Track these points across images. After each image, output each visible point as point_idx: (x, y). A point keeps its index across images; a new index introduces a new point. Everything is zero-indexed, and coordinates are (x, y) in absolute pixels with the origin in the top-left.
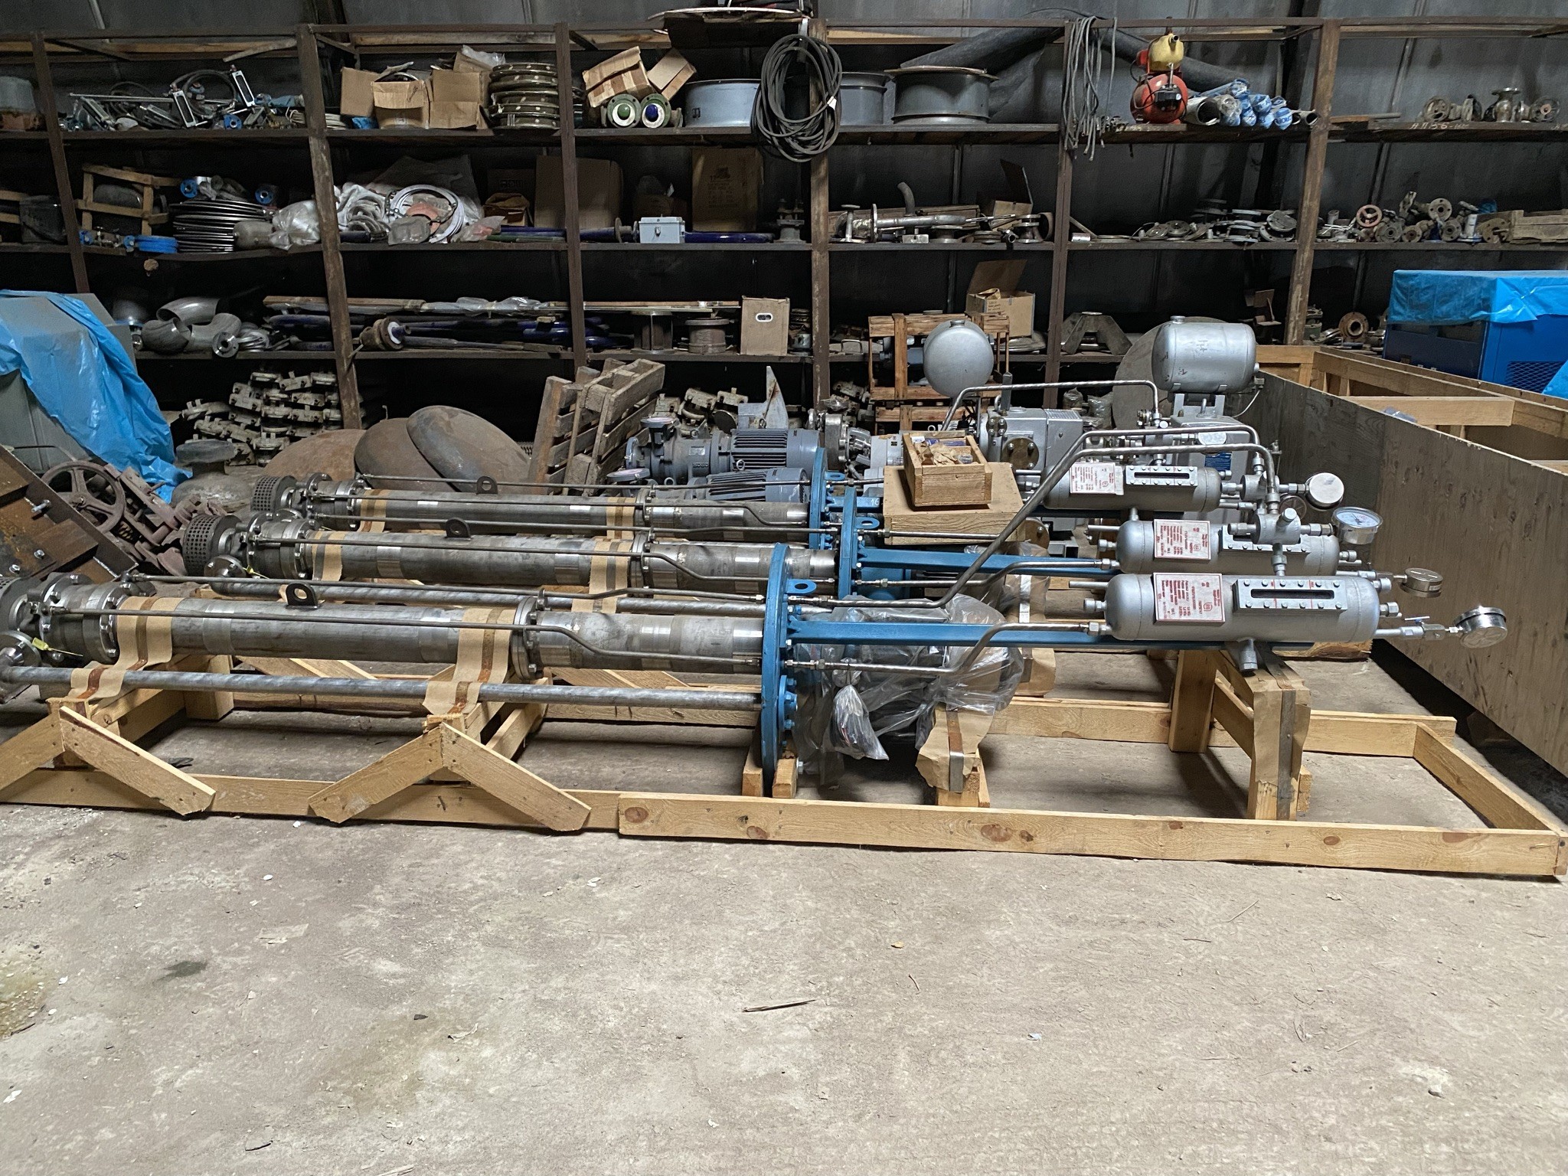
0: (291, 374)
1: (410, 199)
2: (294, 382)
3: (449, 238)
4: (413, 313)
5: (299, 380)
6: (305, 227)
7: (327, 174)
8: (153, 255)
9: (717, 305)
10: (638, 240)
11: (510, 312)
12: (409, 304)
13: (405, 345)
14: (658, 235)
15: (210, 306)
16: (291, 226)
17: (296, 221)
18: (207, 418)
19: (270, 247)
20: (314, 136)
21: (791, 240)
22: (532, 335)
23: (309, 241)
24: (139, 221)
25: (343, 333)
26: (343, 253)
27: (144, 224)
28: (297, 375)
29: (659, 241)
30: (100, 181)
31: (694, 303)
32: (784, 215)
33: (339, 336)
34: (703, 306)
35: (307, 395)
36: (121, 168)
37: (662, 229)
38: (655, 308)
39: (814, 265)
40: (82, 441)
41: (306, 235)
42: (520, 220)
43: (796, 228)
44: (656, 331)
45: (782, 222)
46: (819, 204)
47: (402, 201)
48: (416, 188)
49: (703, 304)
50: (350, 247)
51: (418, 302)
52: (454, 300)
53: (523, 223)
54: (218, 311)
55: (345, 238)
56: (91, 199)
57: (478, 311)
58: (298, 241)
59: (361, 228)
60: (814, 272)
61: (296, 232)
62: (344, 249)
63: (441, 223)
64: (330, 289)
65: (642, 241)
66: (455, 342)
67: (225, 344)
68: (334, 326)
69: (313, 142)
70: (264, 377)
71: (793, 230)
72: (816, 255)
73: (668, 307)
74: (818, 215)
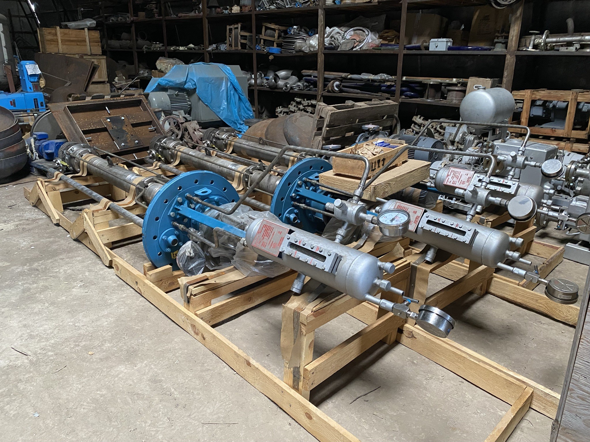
0: (305, 99)
1: (352, 33)
2: (305, 102)
3: (360, 48)
4: (345, 78)
5: (307, 102)
6: (314, 44)
7: (322, 23)
8: (272, 54)
9: (461, 80)
10: (428, 50)
11: (378, 80)
12: (344, 75)
13: (341, 91)
14: (437, 47)
15: (290, 73)
16: (309, 44)
17: (311, 41)
18: (282, 113)
19: (303, 51)
20: (320, 9)
21: (499, 49)
22: (384, 90)
23: (315, 49)
24: (274, 42)
25: (320, 85)
26: (324, 54)
27: (275, 43)
28: (307, 100)
29: (437, 50)
30: (267, 28)
31: (451, 79)
32: (498, 37)
33: (319, 86)
34: (455, 80)
35: (310, 108)
36: (271, 24)
37: (439, 44)
38: (433, 81)
39: (506, 62)
40: (217, 113)
41: (314, 47)
42: (392, 41)
43: (503, 43)
44: (432, 91)
45: (496, 40)
46: (514, 31)
47: (350, 34)
48: (355, 28)
49: (454, 80)
50: (327, 51)
51: (346, 74)
52: (360, 74)
53: (393, 43)
54: (292, 75)
55: (325, 48)
56: (264, 35)
57: (367, 79)
58: (312, 50)
59: (332, 44)
60: (506, 65)
61: (311, 46)
62: (325, 52)
63: (360, 42)
64: (318, 68)
65: (431, 49)
66: (359, 91)
67: (286, 86)
68: (318, 82)
69: (320, 11)
70: (298, 100)
71: (501, 44)
72: (508, 57)
73: (439, 80)
74: (513, 36)
